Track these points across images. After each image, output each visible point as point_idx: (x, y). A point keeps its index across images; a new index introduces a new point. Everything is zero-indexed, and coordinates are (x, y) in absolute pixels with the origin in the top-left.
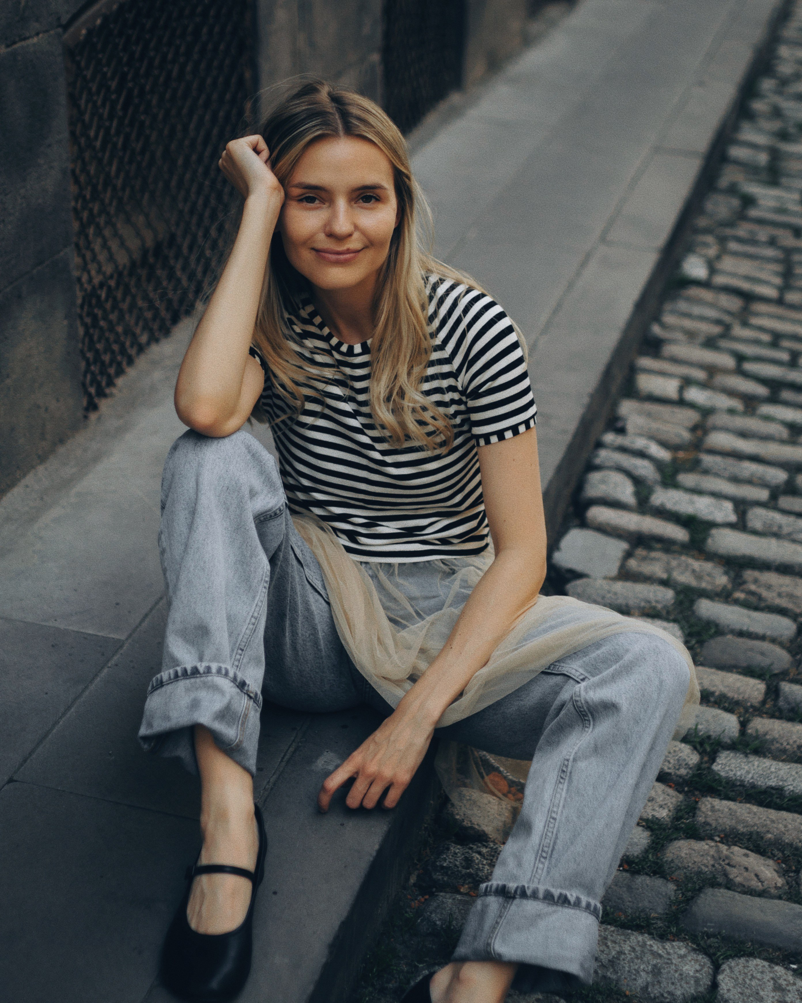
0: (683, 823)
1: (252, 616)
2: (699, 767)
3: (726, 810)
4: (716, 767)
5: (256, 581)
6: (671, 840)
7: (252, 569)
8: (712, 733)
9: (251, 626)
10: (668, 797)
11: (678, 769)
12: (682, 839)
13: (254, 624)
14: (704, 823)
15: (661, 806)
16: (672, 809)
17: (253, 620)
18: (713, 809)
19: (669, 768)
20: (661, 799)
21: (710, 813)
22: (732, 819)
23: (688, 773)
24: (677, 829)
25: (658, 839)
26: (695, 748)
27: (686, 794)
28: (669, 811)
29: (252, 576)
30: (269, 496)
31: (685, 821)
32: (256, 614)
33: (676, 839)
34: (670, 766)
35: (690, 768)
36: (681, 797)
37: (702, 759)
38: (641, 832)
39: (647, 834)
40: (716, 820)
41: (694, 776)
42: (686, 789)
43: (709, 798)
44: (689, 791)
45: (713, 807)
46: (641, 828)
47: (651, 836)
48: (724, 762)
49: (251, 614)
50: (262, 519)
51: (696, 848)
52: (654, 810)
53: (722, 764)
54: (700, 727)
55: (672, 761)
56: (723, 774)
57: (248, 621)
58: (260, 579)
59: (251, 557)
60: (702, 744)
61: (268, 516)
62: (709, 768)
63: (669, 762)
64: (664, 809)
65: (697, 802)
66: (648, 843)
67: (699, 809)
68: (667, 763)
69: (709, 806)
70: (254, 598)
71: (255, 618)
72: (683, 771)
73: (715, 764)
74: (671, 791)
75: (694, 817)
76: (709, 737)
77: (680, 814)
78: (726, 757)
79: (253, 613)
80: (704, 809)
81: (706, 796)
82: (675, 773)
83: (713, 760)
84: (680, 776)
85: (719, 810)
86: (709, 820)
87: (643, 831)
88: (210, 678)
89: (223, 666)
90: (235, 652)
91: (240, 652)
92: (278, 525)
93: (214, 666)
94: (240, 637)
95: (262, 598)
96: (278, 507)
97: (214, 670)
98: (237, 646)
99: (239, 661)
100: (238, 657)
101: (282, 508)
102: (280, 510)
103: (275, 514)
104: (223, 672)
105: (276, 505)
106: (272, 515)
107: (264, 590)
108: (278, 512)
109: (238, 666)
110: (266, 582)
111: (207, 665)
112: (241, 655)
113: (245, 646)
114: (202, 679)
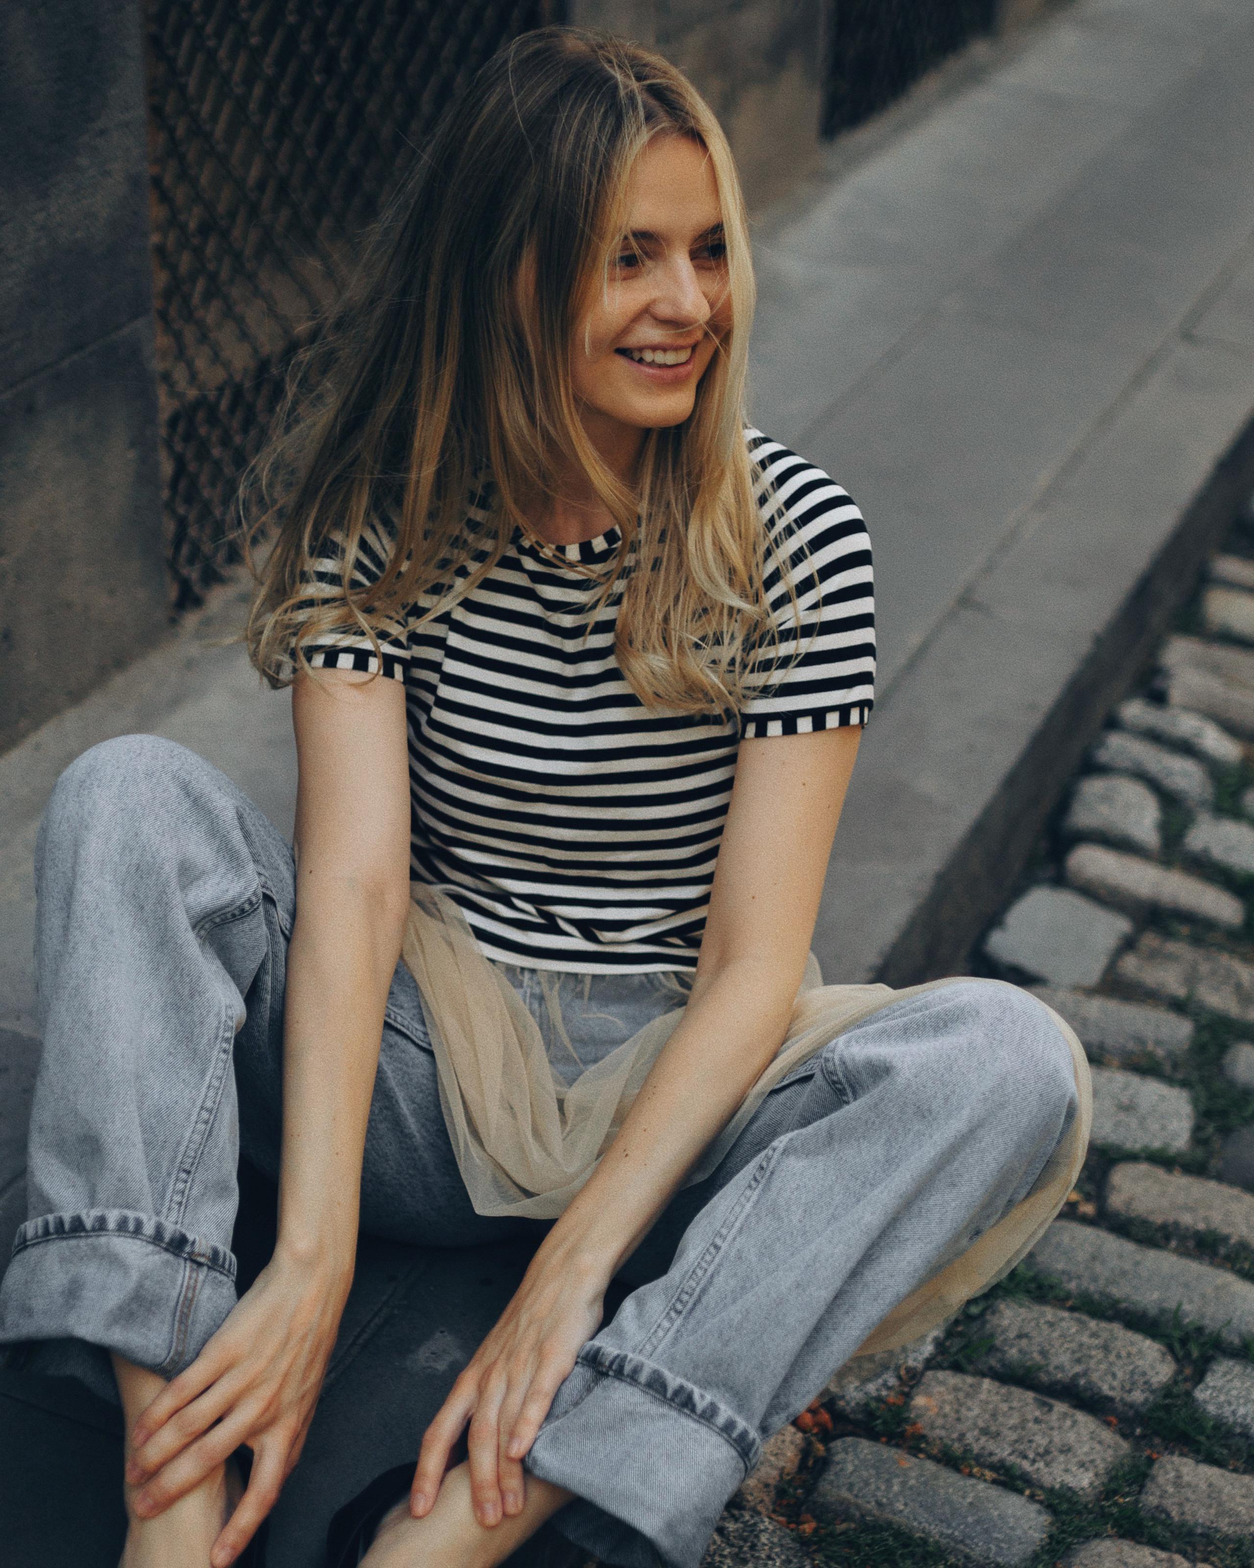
0: (1116, 1504)
1: (202, 1108)
2: (1167, 1391)
3: (1203, 1486)
4: (1201, 1394)
5: (205, 1040)
6: (1087, 1539)
7: (196, 1019)
8: (1207, 1322)
9: (201, 1127)
10: (1098, 1447)
11: (1130, 1391)
12: (1109, 1536)
13: (206, 1122)
14: (1157, 1507)
15: (1082, 1465)
16: (1102, 1472)
17: (205, 1115)
18: (1178, 1482)
19: (1112, 1388)
20: (1086, 1449)
21: (1171, 1489)
22: (1210, 1506)
23: (1146, 1400)
24: (1104, 1516)
25: (1063, 1532)
26: (1171, 1349)
27: (1137, 1443)
28: (1097, 1475)
29: (197, 1031)
30: (230, 876)
31: (1121, 1500)
32: (209, 1104)
33: (1097, 1535)
34: (1115, 1383)
35: (1153, 1392)
36: (1125, 1446)
37: (1179, 1372)
38: (1033, 1515)
39: (1045, 1519)
40: (1181, 1505)
41: (1157, 1407)
42: (1138, 1431)
43: (1176, 1459)
44: (1143, 1436)
45: (1179, 1477)
46: (1036, 1507)
47: (1052, 1524)
48: (1220, 1383)
49: (199, 1104)
50: (218, 920)
51: (1130, 1561)
52: (1067, 1471)
53: (1214, 1388)
54: (1187, 1307)
55: (1120, 1374)
56: (1211, 1409)
57: (194, 1118)
58: (213, 1036)
59: (192, 996)
60: (1185, 1342)
61: (229, 916)
62: (1189, 1394)
63: (1114, 1376)
64: (1087, 1470)
65: (1151, 1461)
66: (1042, 1540)
67: (1153, 1478)
68: (1109, 1378)
69: (1172, 1474)
70: (203, 1072)
71: (207, 1110)
72: (1138, 1396)
73: (1201, 1386)
74: (1107, 1435)
75: (1140, 1492)
76: (1200, 1330)
77: (1113, 1486)
78: (1225, 1374)
79: (204, 1102)
80: (1161, 1480)
81: (1172, 1453)
82: (1122, 1400)
83: (1199, 1377)
84: (1131, 1406)
85: (1189, 1485)
86: (1168, 1503)
87: (1039, 1512)
88: (103, 1240)
89: (131, 1214)
90: (173, 1177)
91: (183, 1176)
92: (251, 930)
93: (113, 1218)
94: (182, 1149)
95: (219, 1072)
96: (245, 898)
97: (112, 1224)
98: (177, 1164)
99: (183, 1192)
100: (180, 1186)
101: (254, 899)
102: (251, 903)
103: (243, 911)
104: (131, 1226)
105: (241, 894)
106: (237, 912)
107: (223, 1056)
108: (247, 907)
109: (180, 1204)
110: (227, 1040)
111: (99, 1214)
112: (186, 1182)
113: (192, 1164)
114: (90, 1241)
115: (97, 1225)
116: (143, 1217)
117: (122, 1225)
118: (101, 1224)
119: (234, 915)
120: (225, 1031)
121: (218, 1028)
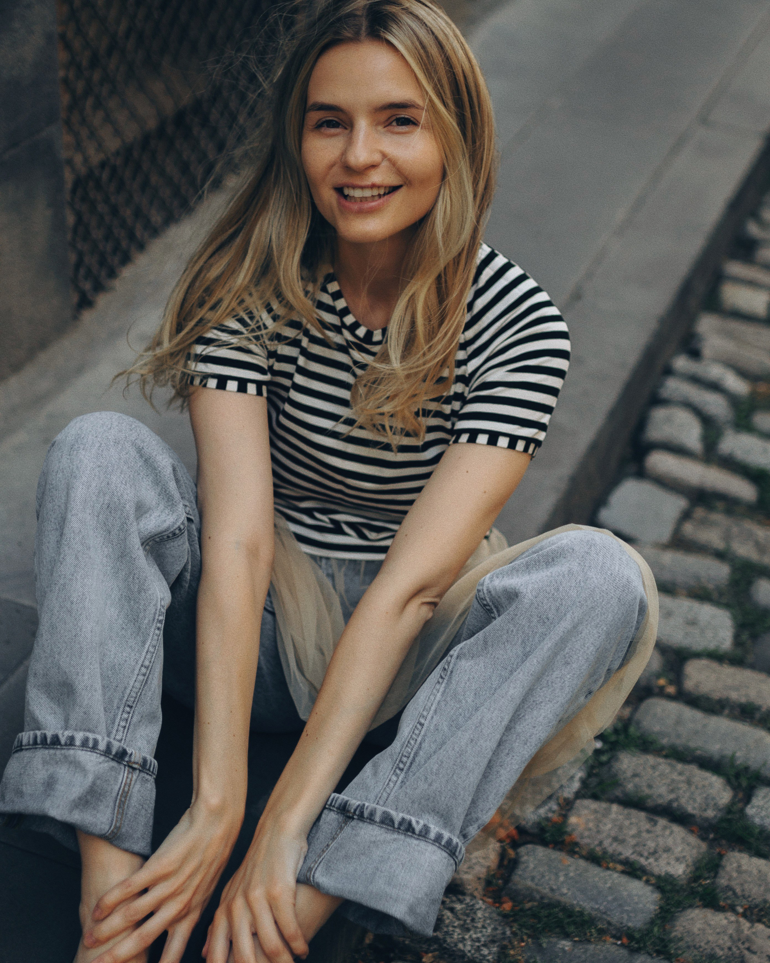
0: (700, 885)
1: (142, 666)
2: (729, 809)
3: (755, 872)
4: (750, 811)
5: (146, 621)
6: (684, 909)
7: (141, 607)
8: (750, 763)
9: (141, 678)
10: (687, 848)
11: (705, 810)
12: (697, 907)
13: (144, 675)
14: (727, 886)
15: (677, 859)
16: (690, 864)
17: (144, 670)
18: (739, 870)
19: (694, 808)
20: (680, 849)
21: (735, 874)
22: (760, 885)
23: (715, 816)
24: (693, 893)
25: (668, 904)
26: (729, 782)
27: (712, 843)
28: (687, 866)
29: (141, 615)
30: (167, 511)
31: (703, 883)
32: (147, 663)
33: (691, 906)
34: (696, 805)
35: (720, 810)
36: (704, 846)
37: (735, 796)
38: (649, 894)
39: (657, 896)
40: (742, 885)
41: (722, 820)
42: (711, 836)
43: (737, 854)
44: (714, 840)
45: (739, 866)
46: (650, 888)
47: (661, 899)
48: (761, 803)
49: (140, 663)
50: (158, 540)
51: (712, 923)
52: (668, 864)
53: (758, 807)
54: (738, 754)
55: (699, 799)
56: (757, 821)
57: (136, 672)
58: (151, 619)
59: (139, 592)
60: (737, 776)
61: (165, 537)
62: (742, 811)
63: (695, 800)
64: (680, 863)
65: (721, 856)
66: (655, 910)
67: (724, 867)
68: (692, 802)
69: (735, 865)
70: (144, 643)
71: (145, 667)
72: (710, 813)
73: (749, 806)
74: (693, 840)
75: (715, 876)
76: (747, 768)
77: (698, 874)
78: (764, 797)
79: (143, 662)
80: (728, 868)
81: (733, 850)
82: (701, 816)
83: (748, 799)
84: (706, 819)
85: (746, 872)
86: (733, 883)
87: (652, 892)
88: (72, 752)
89: (91, 736)
90: (121, 709)
91: (128, 709)
92: (179, 546)
93: (79, 737)
94: (128, 691)
95: (154, 643)
96: (176, 526)
97: (78, 743)
98: (124, 702)
99: (127, 720)
100: (125, 716)
101: (182, 527)
102: (180, 529)
103: (174, 534)
104: (91, 744)
105: (174, 523)
106: (171, 535)
107: (157, 632)
108: (177, 532)
109: (125, 727)
110: (160, 622)
111: (70, 735)
112: (129, 713)
113: (134, 701)
114: (63, 751)
115: (68, 742)
116: (99, 737)
117: (85, 743)
118: (71, 741)
119: (168, 537)
120: (159, 615)
121: (155, 614)
